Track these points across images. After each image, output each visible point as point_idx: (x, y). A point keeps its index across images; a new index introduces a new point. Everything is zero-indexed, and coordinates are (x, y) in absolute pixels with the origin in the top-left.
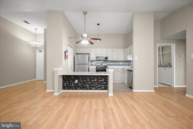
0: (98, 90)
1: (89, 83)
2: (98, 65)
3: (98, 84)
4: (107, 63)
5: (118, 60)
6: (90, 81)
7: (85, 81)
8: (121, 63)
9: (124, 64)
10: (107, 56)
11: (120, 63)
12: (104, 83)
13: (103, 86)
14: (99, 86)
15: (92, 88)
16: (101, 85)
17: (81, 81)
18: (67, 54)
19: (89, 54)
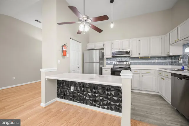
0: (104, 108)
1: (90, 94)
2: (116, 64)
3: (105, 99)
4: (131, 61)
5: (150, 56)
6: (92, 91)
7: (83, 89)
8: (156, 61)
9: (163, 62)
10: (128, 50)
11: (153, 61)
12: (116, 98)
13: (112, 103)
14: (105, 102)
15: (94, 103)
16: (109, 101)
17: (79, 89)
18: (64, 49)
19: (103, 49)
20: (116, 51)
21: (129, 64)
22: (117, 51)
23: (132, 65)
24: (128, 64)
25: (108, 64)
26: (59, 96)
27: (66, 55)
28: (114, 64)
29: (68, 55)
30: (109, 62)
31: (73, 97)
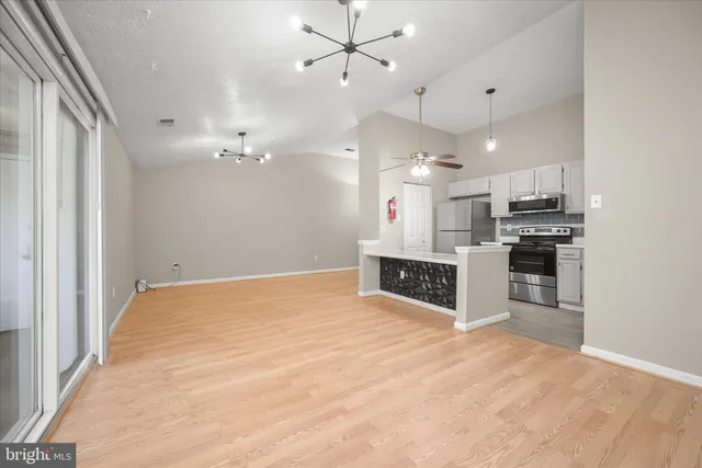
2: (526, 234)
17: (411, 275)
19: (489, 195)
20: (523, 199)
21: (568, 233)
22: (528, 198)
23: (577, 236)
24: (562, 233)
25: (504, 233)
26: (384, 286)
27: (394, 217)
28: (521, 233)
29: (398, 217)
30: (509, 227)
31: (404, 289)
